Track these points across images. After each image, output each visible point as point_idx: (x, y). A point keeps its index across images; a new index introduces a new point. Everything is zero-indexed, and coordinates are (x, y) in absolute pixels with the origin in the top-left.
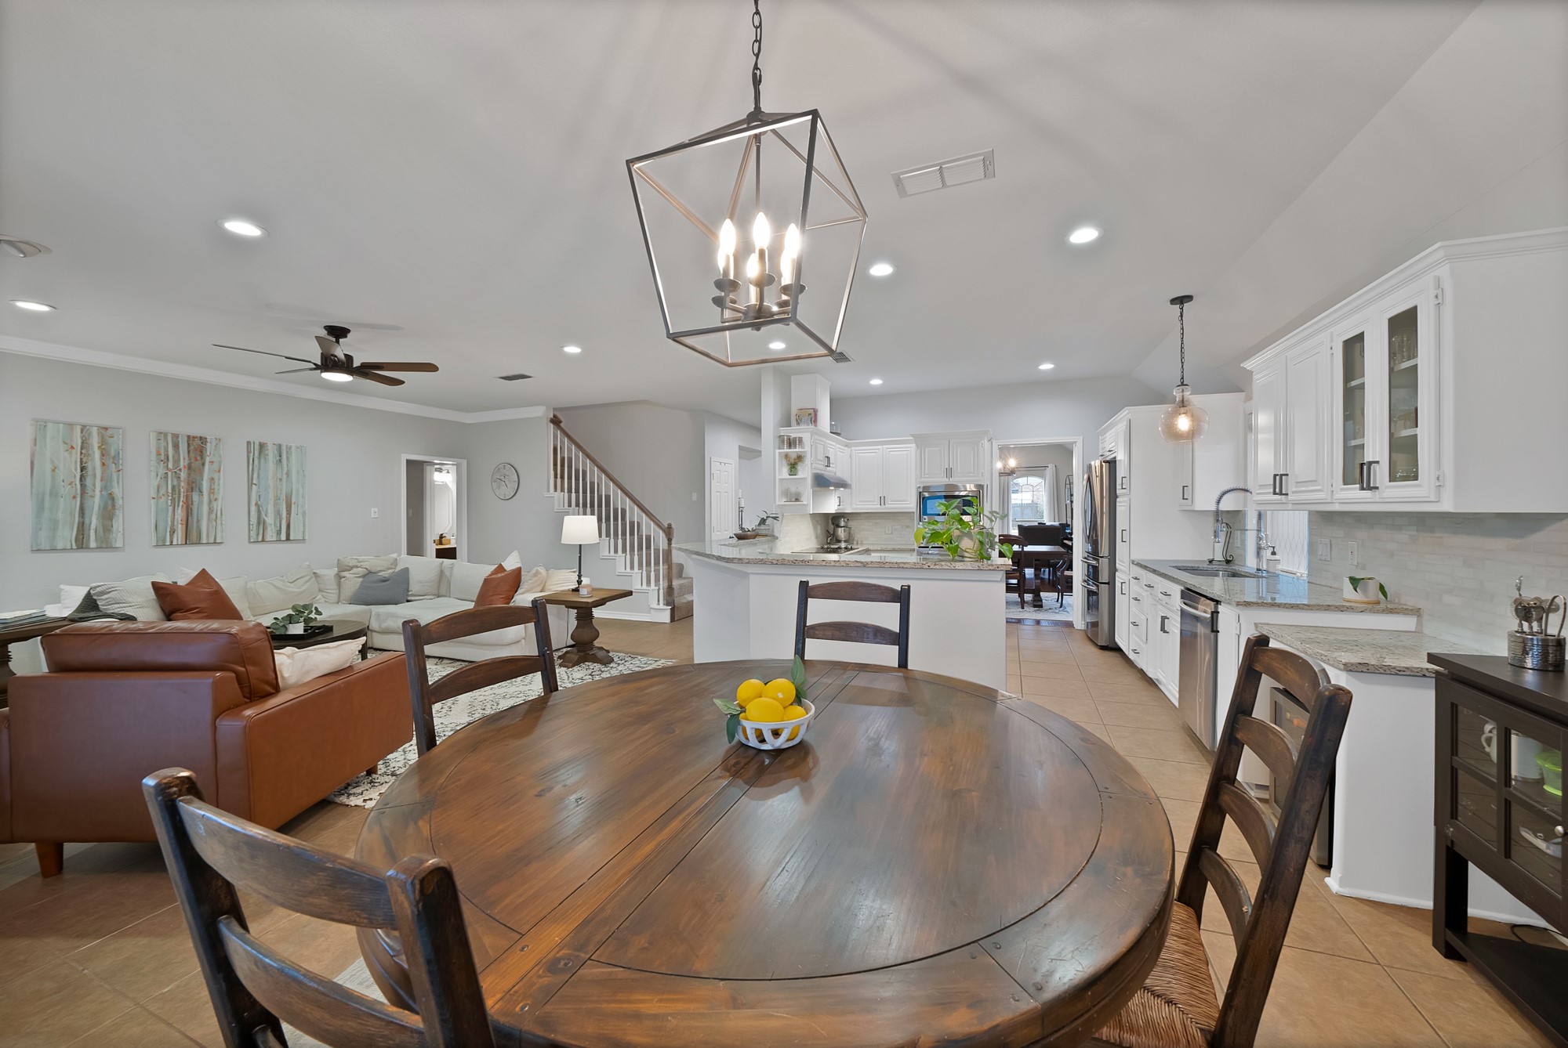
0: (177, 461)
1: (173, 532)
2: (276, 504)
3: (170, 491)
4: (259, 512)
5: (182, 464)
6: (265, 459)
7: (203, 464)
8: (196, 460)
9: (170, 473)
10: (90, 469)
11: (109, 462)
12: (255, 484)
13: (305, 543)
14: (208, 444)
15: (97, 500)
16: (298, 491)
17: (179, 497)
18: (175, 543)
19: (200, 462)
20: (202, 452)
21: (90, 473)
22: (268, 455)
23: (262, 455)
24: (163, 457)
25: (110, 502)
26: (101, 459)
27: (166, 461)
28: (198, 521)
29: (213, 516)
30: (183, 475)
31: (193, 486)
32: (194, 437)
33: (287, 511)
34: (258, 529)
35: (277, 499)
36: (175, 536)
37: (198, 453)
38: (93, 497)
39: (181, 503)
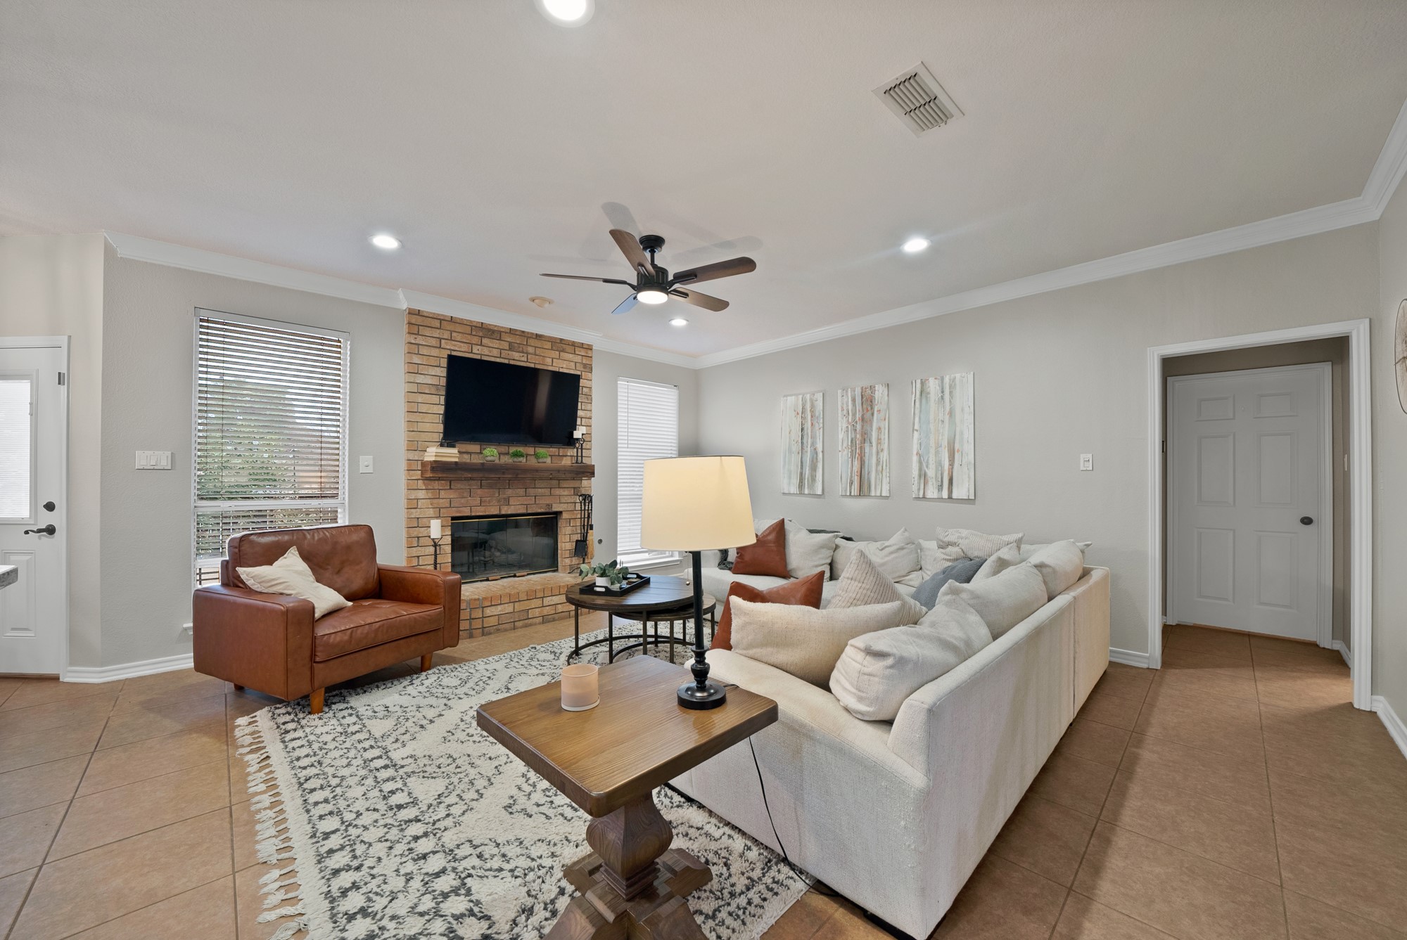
0: (854, 415)
1: (851, 483)
2: (937, 453)
3: (850, 444)
4: (920, 463)
5: (858, 416)
6: (927, 397)
7: (873, 414)
8: (867, 411)
9: (850, 427)
10: (805, 429)
11: (815, 423)
12: (917, 431)
13: (974, 504)
14: (877, 392)
15: (809, 454)
16: (962, 433)
17: (856, 449)
18: (852, 494)
19: (870, 412)
20: (871, 402)
21: (805, 433)
22: (929, 393)
23: (924, 395)
24: (845, 412)
25: (815, 456)
26: (811, 420)
27: (847, 415)
28: (868, 473)
29: (880, 468)
30: (859, 427)
31: (865, 437)
32: (866, 388)
33: (950, 461)
34: (919, 483)
35: (938, 446)
36: (853, 487)
37: (869, 403)
38: (807, 452)
39: (857, 455)
